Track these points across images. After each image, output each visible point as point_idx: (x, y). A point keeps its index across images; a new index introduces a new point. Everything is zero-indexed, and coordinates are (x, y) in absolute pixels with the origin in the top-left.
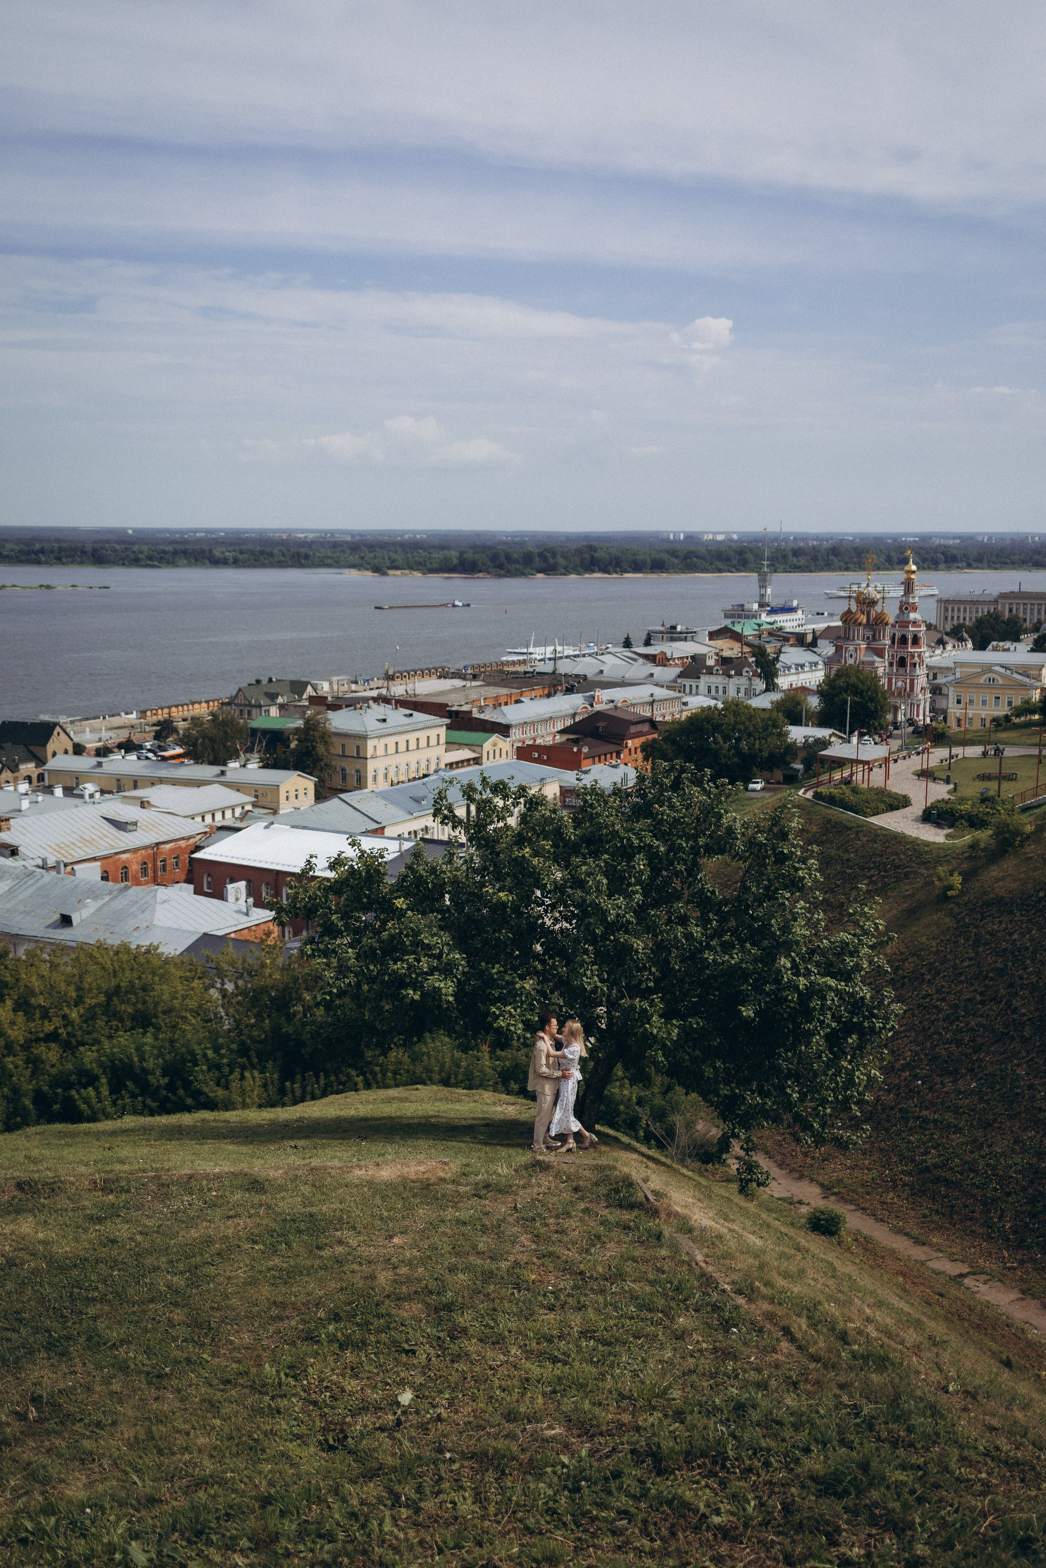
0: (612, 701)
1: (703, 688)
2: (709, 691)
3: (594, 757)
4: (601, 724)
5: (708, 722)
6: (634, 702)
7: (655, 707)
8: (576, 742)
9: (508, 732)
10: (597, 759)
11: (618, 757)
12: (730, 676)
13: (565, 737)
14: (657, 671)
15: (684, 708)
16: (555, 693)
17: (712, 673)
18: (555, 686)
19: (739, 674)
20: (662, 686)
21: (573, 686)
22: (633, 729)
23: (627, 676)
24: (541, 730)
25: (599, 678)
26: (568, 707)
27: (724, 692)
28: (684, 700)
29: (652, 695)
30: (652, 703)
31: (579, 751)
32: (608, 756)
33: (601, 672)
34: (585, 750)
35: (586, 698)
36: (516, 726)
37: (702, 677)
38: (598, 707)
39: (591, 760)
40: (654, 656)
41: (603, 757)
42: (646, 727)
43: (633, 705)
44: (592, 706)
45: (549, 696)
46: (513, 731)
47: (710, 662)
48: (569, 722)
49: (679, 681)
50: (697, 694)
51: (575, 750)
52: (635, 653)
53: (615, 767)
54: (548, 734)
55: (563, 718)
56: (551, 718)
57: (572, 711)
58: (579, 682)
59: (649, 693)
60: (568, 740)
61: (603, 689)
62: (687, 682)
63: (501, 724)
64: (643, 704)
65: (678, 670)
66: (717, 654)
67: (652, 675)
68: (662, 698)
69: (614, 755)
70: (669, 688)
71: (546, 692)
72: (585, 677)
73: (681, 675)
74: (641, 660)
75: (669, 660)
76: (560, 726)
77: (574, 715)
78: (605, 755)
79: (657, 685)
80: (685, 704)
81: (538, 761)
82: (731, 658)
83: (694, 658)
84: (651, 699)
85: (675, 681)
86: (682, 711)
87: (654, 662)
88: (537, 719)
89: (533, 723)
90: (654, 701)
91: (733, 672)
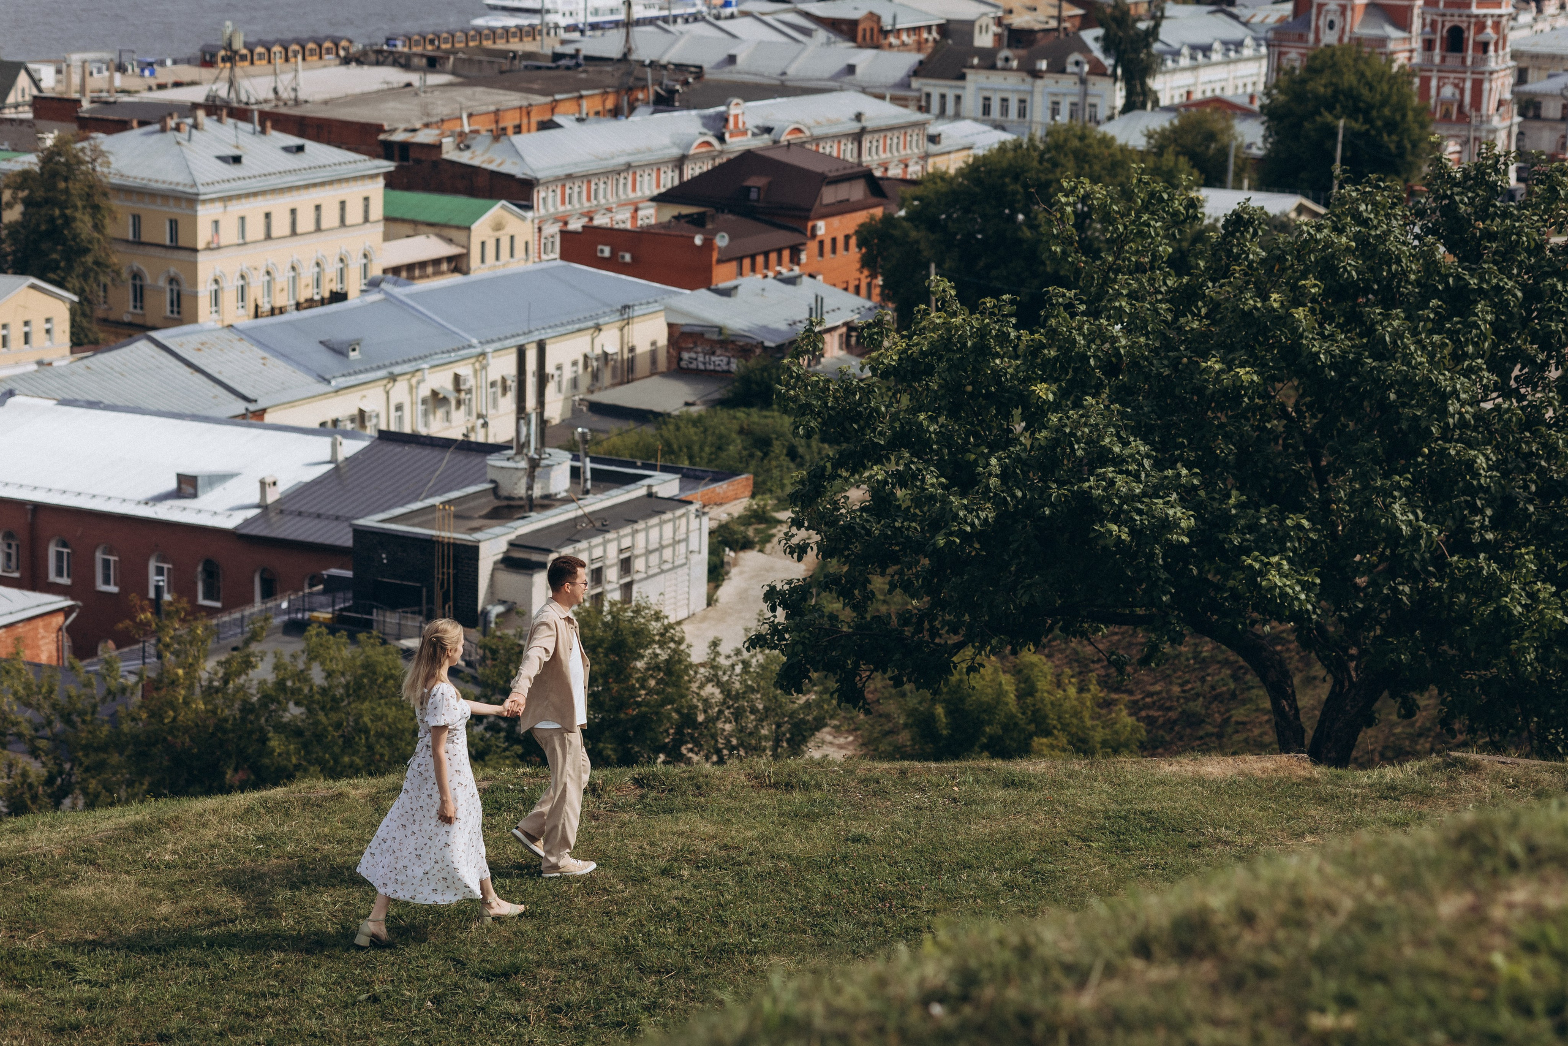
0: (768, 130)
1: (971, 102)
2: (986, 110)
3: (740, 259)
4: (756, 182)
5: (1016, 178)
6: (818, 132)
7: (866, 144)
8: (698, 222)
9: (528, 197)
10: (747, 263)
11: (795, 259)
12: (1036, 74)
13: (670, 212)
14: (864, 59)
15: (933, 148)
16: (632, 109)
17: (993, 67)
18: (630, 90)
19: (1057, 68)
20: (882, 97)
21: (672, 92)
22: (829, 195)
23: (792, 71)
24: (606, 194)
25: (728, 75)
26: (666, 141)
27: (1022, 113)
28: (932, 130)
29: (858, 117)
30: (858, 137)
31: (708, 243)
32: (773, 257)
33: (732, 59)
34: (722, 241)
35: (708, 122)
36: (547, 183)
37: (971, 75)
38: (736, 144)
39: (734, 265)
40: (853, 24)
41: (760, 259)
42: (857, 191)
43: (817, 140)
44: (721, 139)
45: (616, 113)
46: (540, 195)
47: (984, 40)
48: (669, 180)
49: (915, 83)
50: (957, 116)
51: (698, 240)
52: (807, 15)
53: (791, 281)
54: (621, 205)
55: (656, 166)
56: (629, 166)
57: (676, 152)
58: (686, 83)
59: (852, 113)
60: (678, 218)
61: (746, 99)
62: (935, 88)
63: (510, 177)
64: (837, 137)
65: (912, 59)
66: (999, 22)
67: (851, 69)
68: (883, 123)
69: (786, 254)
70: (895, 100)
71: (610, 104)
72: (699, 71)
73: (921, 70)
74: (821, 35)
75: (886, 33)
76: (649, 186)
77: (680, 162)
78: (766, 254)
79: (864, 91)
80: (934, 139)
81: (612, 264)
82: (1031, 32)
83: (944, 29)
84: (855, 127)
85: (905, 84)
86: (926, 156)
87: (853, 38)
88: (593, 167)
89: (587, 177)
90: (863, 131)
91: (1043, 65)
